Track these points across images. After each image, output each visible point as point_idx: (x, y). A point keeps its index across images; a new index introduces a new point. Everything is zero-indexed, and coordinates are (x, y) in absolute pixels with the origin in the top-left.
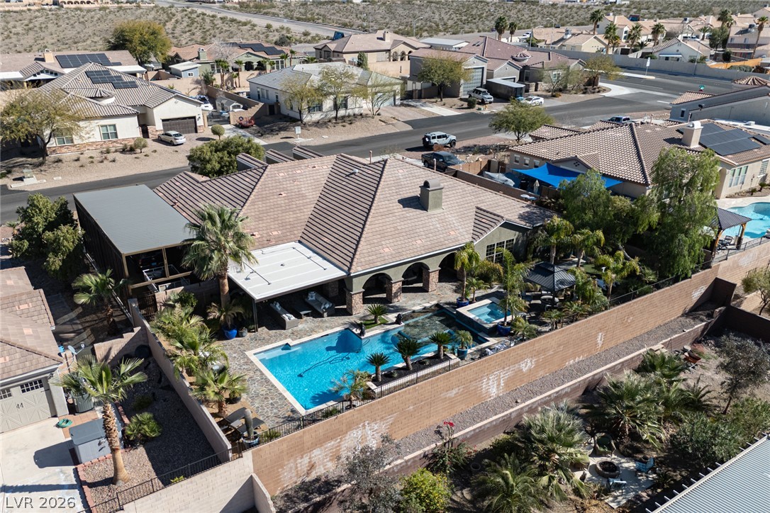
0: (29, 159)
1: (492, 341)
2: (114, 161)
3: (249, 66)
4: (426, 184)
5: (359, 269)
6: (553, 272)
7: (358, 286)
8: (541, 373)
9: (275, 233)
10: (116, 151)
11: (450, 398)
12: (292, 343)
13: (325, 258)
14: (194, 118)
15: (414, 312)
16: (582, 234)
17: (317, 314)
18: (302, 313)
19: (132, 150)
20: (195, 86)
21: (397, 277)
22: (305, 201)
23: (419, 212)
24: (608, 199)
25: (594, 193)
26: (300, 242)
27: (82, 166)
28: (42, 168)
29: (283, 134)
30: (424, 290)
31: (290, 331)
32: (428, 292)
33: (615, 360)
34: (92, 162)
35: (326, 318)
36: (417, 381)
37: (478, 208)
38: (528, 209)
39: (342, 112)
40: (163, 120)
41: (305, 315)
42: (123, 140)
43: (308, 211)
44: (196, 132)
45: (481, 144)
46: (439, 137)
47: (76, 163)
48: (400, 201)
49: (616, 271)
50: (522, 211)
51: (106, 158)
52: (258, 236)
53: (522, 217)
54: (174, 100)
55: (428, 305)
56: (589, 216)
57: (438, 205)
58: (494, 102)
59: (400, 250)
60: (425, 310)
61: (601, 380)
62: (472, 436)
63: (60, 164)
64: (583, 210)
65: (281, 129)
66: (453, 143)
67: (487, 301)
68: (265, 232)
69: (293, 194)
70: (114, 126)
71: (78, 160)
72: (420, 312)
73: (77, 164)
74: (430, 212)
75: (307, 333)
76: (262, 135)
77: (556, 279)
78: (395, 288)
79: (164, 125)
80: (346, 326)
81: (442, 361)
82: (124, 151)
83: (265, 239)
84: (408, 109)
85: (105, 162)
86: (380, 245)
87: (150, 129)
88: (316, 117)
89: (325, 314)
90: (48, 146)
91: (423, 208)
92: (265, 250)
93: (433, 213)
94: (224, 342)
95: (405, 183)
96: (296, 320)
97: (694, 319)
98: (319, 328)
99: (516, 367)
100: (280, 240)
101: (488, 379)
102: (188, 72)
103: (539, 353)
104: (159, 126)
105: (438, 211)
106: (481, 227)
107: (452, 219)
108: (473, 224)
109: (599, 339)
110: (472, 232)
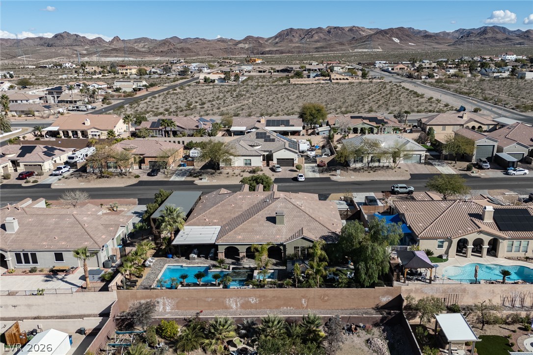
3: (355, 131)
4: (276, 213)
8: (264, 307)
10: (248, 171)
11: (208, 301)
13: (218, 235)
14: (293, 159)
15: (244, 267)
17: (207, 258)
19: (254, 172)
21: (242, 250)
22: (240, 210)
23: (272, 224)
26: (221, 226)
27: (228, 177)
31: (190, 261)
34: (233, 176)
35: (209, 260)
39: (377, 164)
40: (277, 159)
41: (202, 256)
42: (254, 167)
44: (292, 166)
46: (401, 188)
48: (267, 218)
51: (240, 174)
52: (207, 221)
59: (245, 239)
66: (410, 192)
68: (211, 220)
69: (238, 206)
70: (250, 160)
71: (228, 174)
72: (246, 268)
73: (227, 175)
75: (195, 263)
78: (241, 255)
80: (210, 265)
82: (251, 171)
83: (209, 222)
85: (238, 176)
86: (239, 234)
87: (270, 162)
88: (359, 165)
89: (209, 258)
90: (220, 166)
91: (275, 223)
92: (206, 227)
93: (278, 226)
94: (166, 258)
95: (278, 210)
96: (195, 257)
97: (377, 312)
98: (201, 263)
99: (246, 299)
100: (215, 224)
101: (229, 300)
102: (323, 132)
103: (260, 297)
104: (275, 161)
105: (281, 226)
106: (292, 237)
107: (284, 230)
108: (292, 235)
109: (303, 302)
110: (288, 238)
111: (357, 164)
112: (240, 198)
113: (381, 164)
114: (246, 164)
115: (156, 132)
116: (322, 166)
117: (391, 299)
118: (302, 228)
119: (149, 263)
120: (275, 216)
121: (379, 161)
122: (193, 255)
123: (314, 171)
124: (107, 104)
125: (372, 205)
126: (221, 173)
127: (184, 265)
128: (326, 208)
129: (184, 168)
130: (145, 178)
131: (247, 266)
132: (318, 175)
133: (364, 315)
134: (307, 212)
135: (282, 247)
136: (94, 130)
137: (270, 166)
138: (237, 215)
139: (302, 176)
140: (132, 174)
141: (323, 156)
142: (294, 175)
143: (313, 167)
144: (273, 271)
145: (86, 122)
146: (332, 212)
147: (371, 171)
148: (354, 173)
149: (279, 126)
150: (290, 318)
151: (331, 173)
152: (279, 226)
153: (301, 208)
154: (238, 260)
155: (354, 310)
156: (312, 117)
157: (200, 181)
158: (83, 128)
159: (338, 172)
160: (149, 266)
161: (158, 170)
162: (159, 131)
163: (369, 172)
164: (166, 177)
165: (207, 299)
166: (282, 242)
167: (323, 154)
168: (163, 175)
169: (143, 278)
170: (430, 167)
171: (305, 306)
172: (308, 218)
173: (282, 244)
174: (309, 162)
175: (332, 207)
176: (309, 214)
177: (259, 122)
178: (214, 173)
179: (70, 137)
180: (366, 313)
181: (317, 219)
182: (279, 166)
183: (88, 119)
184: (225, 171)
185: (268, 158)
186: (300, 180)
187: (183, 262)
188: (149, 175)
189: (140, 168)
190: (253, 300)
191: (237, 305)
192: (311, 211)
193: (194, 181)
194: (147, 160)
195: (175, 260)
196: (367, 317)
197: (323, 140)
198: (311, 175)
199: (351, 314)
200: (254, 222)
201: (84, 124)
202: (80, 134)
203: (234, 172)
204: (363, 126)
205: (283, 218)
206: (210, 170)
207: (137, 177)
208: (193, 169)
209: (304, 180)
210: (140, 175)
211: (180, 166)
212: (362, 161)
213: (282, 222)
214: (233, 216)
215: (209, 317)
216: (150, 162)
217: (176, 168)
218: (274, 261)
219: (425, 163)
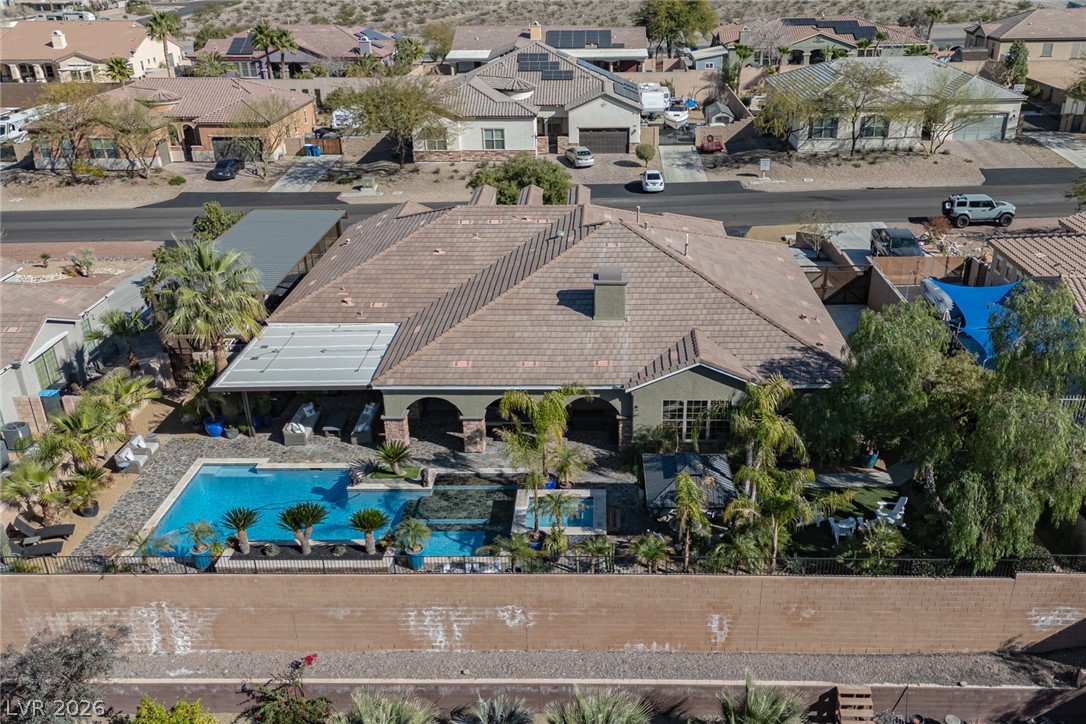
3: (796, 57)
7: (396, 408)
9: (378, 305)
12: (261, 465)
13: (383, 356)
14: (627, 130)
15: (478, 475)
18: (330, 428)
22: (465, 267)
26: (402, 325)
27: (436, 181)
28: (393, 177)
31: (286, 449)
34: (453, 178)
39: (874, 143)
40: (582, 130)
41: (330, 432)
42: (512, 152)
44: (628, 151)
48: (562, 293)
51: (471, 173)
52: (350, 304)
54: (600, 101)
59: (483, 370)
63: (415, 175)
68: (365, 300)
69: (457, 253)
70: (504, 131)
71: (437, 172)
72: (489, 479)
73: (434, 177)
74: (596, 321)
75: (304, 457)
78: (469, 429)
79: (581, 137)
83: (356, 310)
86: (460, 354)
87: (561, 140)
88: (823, 146)
89: (354, 440)
90: (415, 149)
91: (590, 312)
92: (344, 326)
93: (602, 323)
94: (202, 437)
95: (601, 265)
96: (302, 436)
97: (1017, 669)
98: (325, 456)
99: (487, 612)
100: (376, 316)
101: (420, 614)
102: (708, 62)
103: (540, 604)
104: (574, 137)
105: (613, 323)
106: (658, 366)
107: (626, 341)
108: (656, 357)
109: (715, 625)
110: (641, 369)
111: (816, 144)
112: (465, 227)
113: (891, 142)
114: (490, 144)
115: (245, 66)
116: (712, 152)
117: (1074, 620)
118: (692, 333)
119: (131, 457)
120: (590, 286)
121: (884, 134)
122: (296, 428)
123: (689, 166)
124: (139, 14)
125: (904, 255)
126: (416, 170)
127: (263, 463)
128: (764, 263)
129: (315, 158)
130: (198, 184)
131: (490, 471)
132: (702, 177)
133: (966, 685)
134: (707, 273)
135: (617, 403)
136: (75, 61)
137: (561, 152)
138: (454, 284)
139: (656, 177)
140: (163, 174)
141: (713, 124)
142: (633, 175)
143: (685, 155)
144: (586, 493)
145: (54, 40)
146: (784, 274)
147: (861, 162)
148: (811, 169)
149: (583, 47)
150: (664, 691)
151: (742, 170)
152: (605, 323)
153: (682, 257)
154: (458, 445)
155: (920, 661)
156: (673, 23)
157: (357, 194)
158: (48, 55)
159: (765, 164)
160: (134, 468)
161: (238, 164)
162: (253, 63)
163: (856, 166)
164: (259, 184)
165: (331, 612)
166: (618, 383)
167: (714, 119)
168: (252, 178)
169: (101, 514)
170: (1034, 149)
171: (721, 639)
172: (713, 296)
173: (619, 393)
174: (672, 141)
175: (780, 259)
176: (713, 279)
177: (527, 36)
178: (396, 171)
179: (16, 81)
180: (972, 674)
181: (745, 299)
182: (585, 149)
183: (59, 32)
184: (427, 166)
185: (554, 129)
186: (650, 188)
187: (259, 452)
188: (211, 176)
189: (189, 157)
190: (513, 617)
191: (449, 633)
192: (718, 269)
193: (338, 193)
194: (206, 135)
195: (235, 446)
196: (977, 691)
197: (708, 83)
198: (682, 176)
199: (911, 678)
200: (515, 310)
201: (50, 45)
202: (41, 74)
203: (454, 168)
204: (818, 46)
205: (622, 293)
206: (386, 163)
207: (177, 181)
208: (337, 162)
209: (662, 188)
210: (185, 177)
211: (302, 153)
212: (832, 133)
213: (617, 312)
214: (441, 289)
215: (339, 681)
216: (214, 139)
217: (290, 159)
218: (589, 452)
219: (1019, 140)
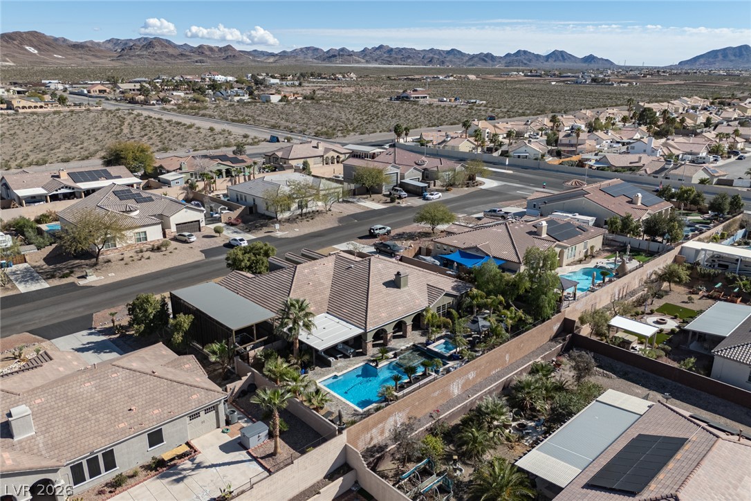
0: (83, 261)
1: (451, 364)
2: (149, 258)
4: (398, 274)
5: (371, 327)
6: (478, 322)
7: (370, 338)
8: (479, 380)
10: (148, 251)
11: (435, 397)
12: (338, 374)
13: (347, 322)
14: (199, 221)
16: (491, 299)
17: (345, 356)
18: (338, 356)
19: (159, 249)
20: (182, 191)
21: (390, 330)
22: (324, 287)
23: (395, 289)
24: (501, 276)
25: (493, 273)
26: (327, 313)
27: (126, 264)
28: (98, 267)
29: (265, 229)
30: (404, 336)
32: (406, 337)
33: (517, 369)
34: (133, 260)
35: (352, 358)
36: (419, 387)
37: (428, 285)
38: (456, 283)
39: (305, 210)
40: (176, 225)
41: (340, 357)
42: (151, 242)
43: (327, 293)
44: (200, 231)
45: (408, 231)
46: (380, 229)
47: (121, 262)
48: (384, 284)
49: (511, 318)
50: (453, 284)
51: (142, 256)
53: (453, 288)
54: (185, 210)
55: (409, 346)
56: (491, 286)
57: (406, 285)
58: (408, 196)
59: (391, 314)
60: (407, 349)
61: (511, 381)
62: (449, 417)
63: (110, 263)
64: (488, 282)
65: (262, 226)
66: (389, 232)
67: (443, 341)
69: (316, 283)
70: (145, 232)
71: (122, 259)
72: (405, 350)
73: (123, 262)
74: (402, 289)
75: (345, 367)
76: (250, 231)
77: (480, 325)
78: (389, 336)
79: (177, 228)
80: (366, 362)
81: (428, 377)
82: (153, 250)
84: (348, 205)
85: (143, 260)
86: (379, 312)
88: (287, 215)
93: (405, 289)
98: (350, 364)
99: (466, 377)
102: (177, 181)
107: (415, 292)
108: (427, 295)
110: (428, 300)
113: (309, 209)
114: (140, 239)
121: (307, 207)
122: (332, 359)
129: (14, 268)
131: (403, 348)
135: (425, 313)
149: (98, 180)
153: (401, 263)
154: (383, 345)
157: (87, 281)
163: (308, 221)
165: (435, 394)
166: (426, 305)
173: (425, 309)
177: (58, 177)
178: (95, 264)
187: (327, 372)
193: (74, 283)
204: (219, 168)
205: (407, 278)
208: (33, 267)
212: (289, 210)
218: (417, 332)
219: (344, 201)
